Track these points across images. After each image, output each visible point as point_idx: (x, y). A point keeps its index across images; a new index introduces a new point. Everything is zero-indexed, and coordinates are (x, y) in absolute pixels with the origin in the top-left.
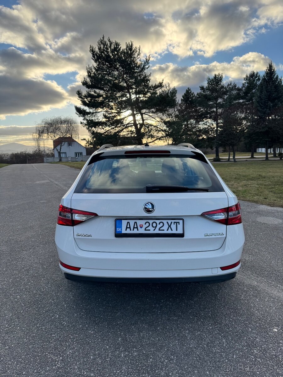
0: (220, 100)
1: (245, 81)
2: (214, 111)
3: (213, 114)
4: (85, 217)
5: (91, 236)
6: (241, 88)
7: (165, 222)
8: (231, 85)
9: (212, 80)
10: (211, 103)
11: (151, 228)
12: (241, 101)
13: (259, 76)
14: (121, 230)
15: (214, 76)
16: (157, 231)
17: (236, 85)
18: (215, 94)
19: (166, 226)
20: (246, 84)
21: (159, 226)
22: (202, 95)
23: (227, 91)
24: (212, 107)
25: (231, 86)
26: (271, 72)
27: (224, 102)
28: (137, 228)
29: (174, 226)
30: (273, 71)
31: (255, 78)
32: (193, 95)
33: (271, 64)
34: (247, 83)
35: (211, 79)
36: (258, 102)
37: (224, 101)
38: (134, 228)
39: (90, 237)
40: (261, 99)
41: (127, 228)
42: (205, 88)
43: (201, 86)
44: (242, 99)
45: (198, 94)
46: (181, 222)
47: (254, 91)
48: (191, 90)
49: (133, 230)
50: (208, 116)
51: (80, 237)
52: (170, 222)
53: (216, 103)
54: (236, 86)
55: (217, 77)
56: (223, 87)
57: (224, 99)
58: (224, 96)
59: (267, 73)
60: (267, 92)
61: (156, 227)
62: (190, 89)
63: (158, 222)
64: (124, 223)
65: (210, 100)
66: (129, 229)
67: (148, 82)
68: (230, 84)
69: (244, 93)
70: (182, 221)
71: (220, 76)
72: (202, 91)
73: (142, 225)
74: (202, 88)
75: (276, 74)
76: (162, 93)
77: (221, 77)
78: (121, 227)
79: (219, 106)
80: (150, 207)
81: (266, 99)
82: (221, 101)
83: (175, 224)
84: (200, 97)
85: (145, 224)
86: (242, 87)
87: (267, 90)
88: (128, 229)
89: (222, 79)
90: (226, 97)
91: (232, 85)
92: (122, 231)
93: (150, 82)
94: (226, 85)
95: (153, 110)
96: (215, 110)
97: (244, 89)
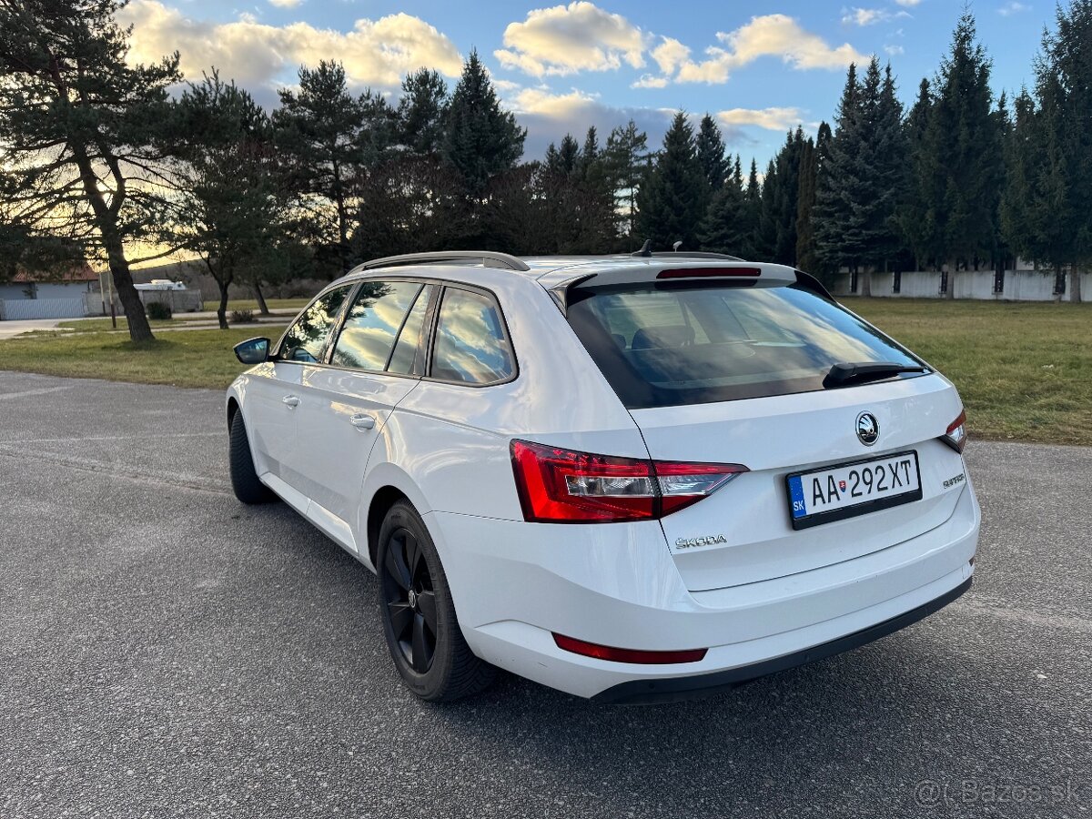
0: (341, 140)
1: (406, 94)
2: (327, 171)
3: (328, 178)
4: (694, 482)
5: (725, 541)
6: (396, 111)
7: (884, 463)
8: (368, 98)
9: (316, 76)
10: (317, 145)
11: (862, 488)
12: (401, 147)
13: (441, 83)
14: (803, 505)
15: (320, 67)
16: (876, 495)
17: (383, 99)
18: (327, 121)
19: (889, 475)
20: (411, 100)
21: (876, 479)
22: (289, 118)
23: (360, 116)
24: (322, 157)
25: (370, 102)
26: (474, 77)
27: (354, 148)
28: (836, 492)
29: (901, 473)
30: (480, 74)
31: (431, 87)
32: (261, 116)
33: (476, 55)
34: (413, 100)
35: (310, 72)
36: (452, 155)
37: (354, 144)
38: (830, 493)
39: (722, 545)
40: (459, 149)
41: (815, 497)
42: (296, 97)
43: (282, 91)
44: (402, 142)
45: (275, 114)
46: (911, 458)
47: (431, 123)
48: (252, 98)
49: (829, 501)
50: (311, 182)
51: (691, 550)
52: (893, 461)
53: (332, 148)
54: (384, 104)
55: (328, 69)
56: (346, 101)
57: (352, 137)
58: (352, 128)
59: (467, 80)
60: (473, 130)
61: (871, 483)
62: (247, 95)
63: (872, 466)
64: (807, 481)
65: (314, 135)
66: (835, 495)
67: (120, 55)
68: (366, 95)
69: (409, 126)
70: (913, 456)
71: (337, 67)
72: (287, 105)
73: (844, 482)
74: (287, 97)
75: (490, 85)
76: (195, 97)
77: (339, 71)
78: (801, 497)
79: (341, 156)
80: (868, 427)
81: (472, 148)
82: (347, 143)
83: (904, 466)
84: (281, 125)
85: (850, 478)
86: (400, 110)
87: (471, 124)
88: (819, 500)
89: (342, 78)
90: (357, 132)
91: (373, 98)
92: (804, 511)
93: (125, 53)
94: (356, 97)
95: (149, 148)
96: (331, 166)
97: (404, 114)
